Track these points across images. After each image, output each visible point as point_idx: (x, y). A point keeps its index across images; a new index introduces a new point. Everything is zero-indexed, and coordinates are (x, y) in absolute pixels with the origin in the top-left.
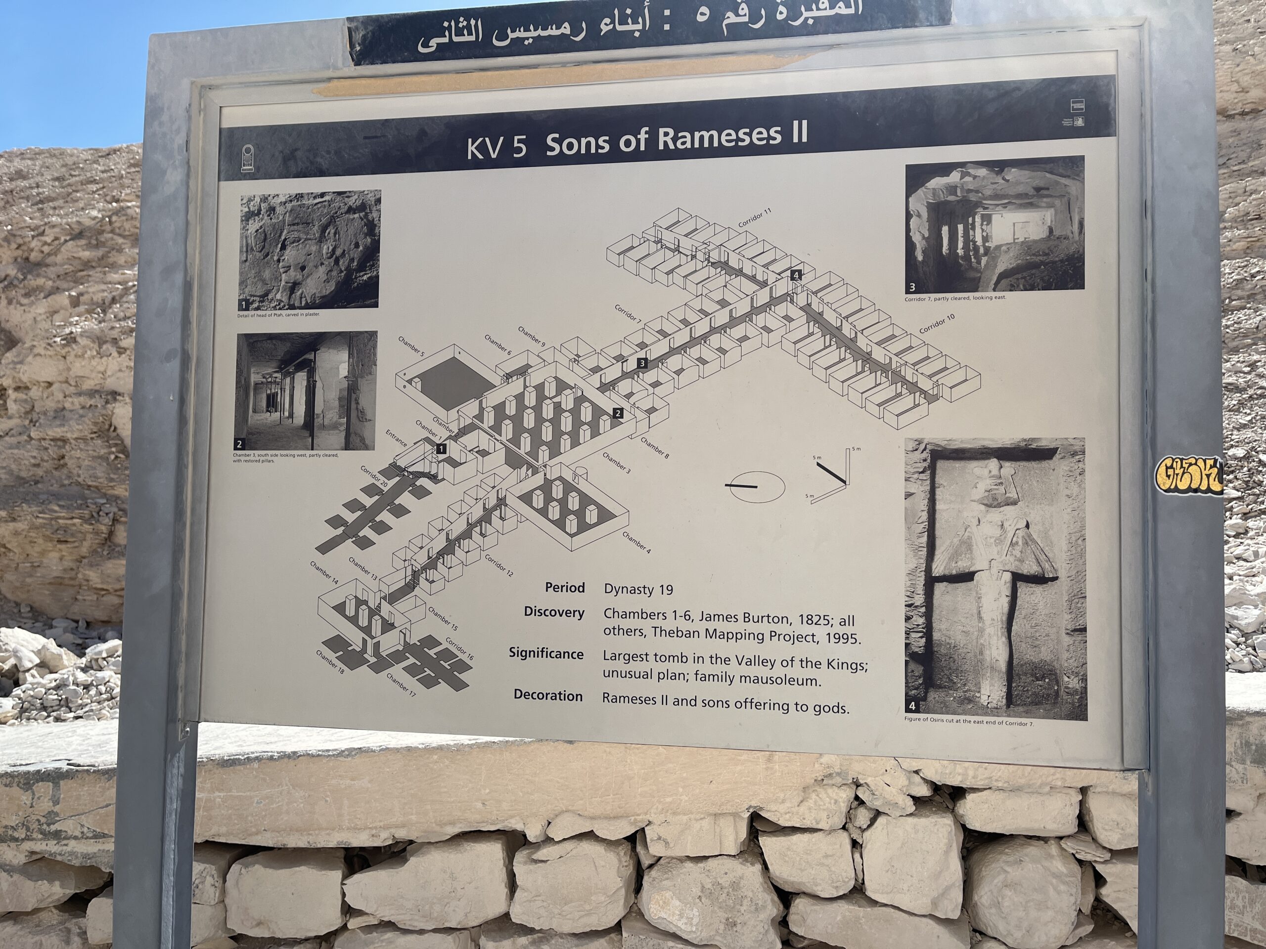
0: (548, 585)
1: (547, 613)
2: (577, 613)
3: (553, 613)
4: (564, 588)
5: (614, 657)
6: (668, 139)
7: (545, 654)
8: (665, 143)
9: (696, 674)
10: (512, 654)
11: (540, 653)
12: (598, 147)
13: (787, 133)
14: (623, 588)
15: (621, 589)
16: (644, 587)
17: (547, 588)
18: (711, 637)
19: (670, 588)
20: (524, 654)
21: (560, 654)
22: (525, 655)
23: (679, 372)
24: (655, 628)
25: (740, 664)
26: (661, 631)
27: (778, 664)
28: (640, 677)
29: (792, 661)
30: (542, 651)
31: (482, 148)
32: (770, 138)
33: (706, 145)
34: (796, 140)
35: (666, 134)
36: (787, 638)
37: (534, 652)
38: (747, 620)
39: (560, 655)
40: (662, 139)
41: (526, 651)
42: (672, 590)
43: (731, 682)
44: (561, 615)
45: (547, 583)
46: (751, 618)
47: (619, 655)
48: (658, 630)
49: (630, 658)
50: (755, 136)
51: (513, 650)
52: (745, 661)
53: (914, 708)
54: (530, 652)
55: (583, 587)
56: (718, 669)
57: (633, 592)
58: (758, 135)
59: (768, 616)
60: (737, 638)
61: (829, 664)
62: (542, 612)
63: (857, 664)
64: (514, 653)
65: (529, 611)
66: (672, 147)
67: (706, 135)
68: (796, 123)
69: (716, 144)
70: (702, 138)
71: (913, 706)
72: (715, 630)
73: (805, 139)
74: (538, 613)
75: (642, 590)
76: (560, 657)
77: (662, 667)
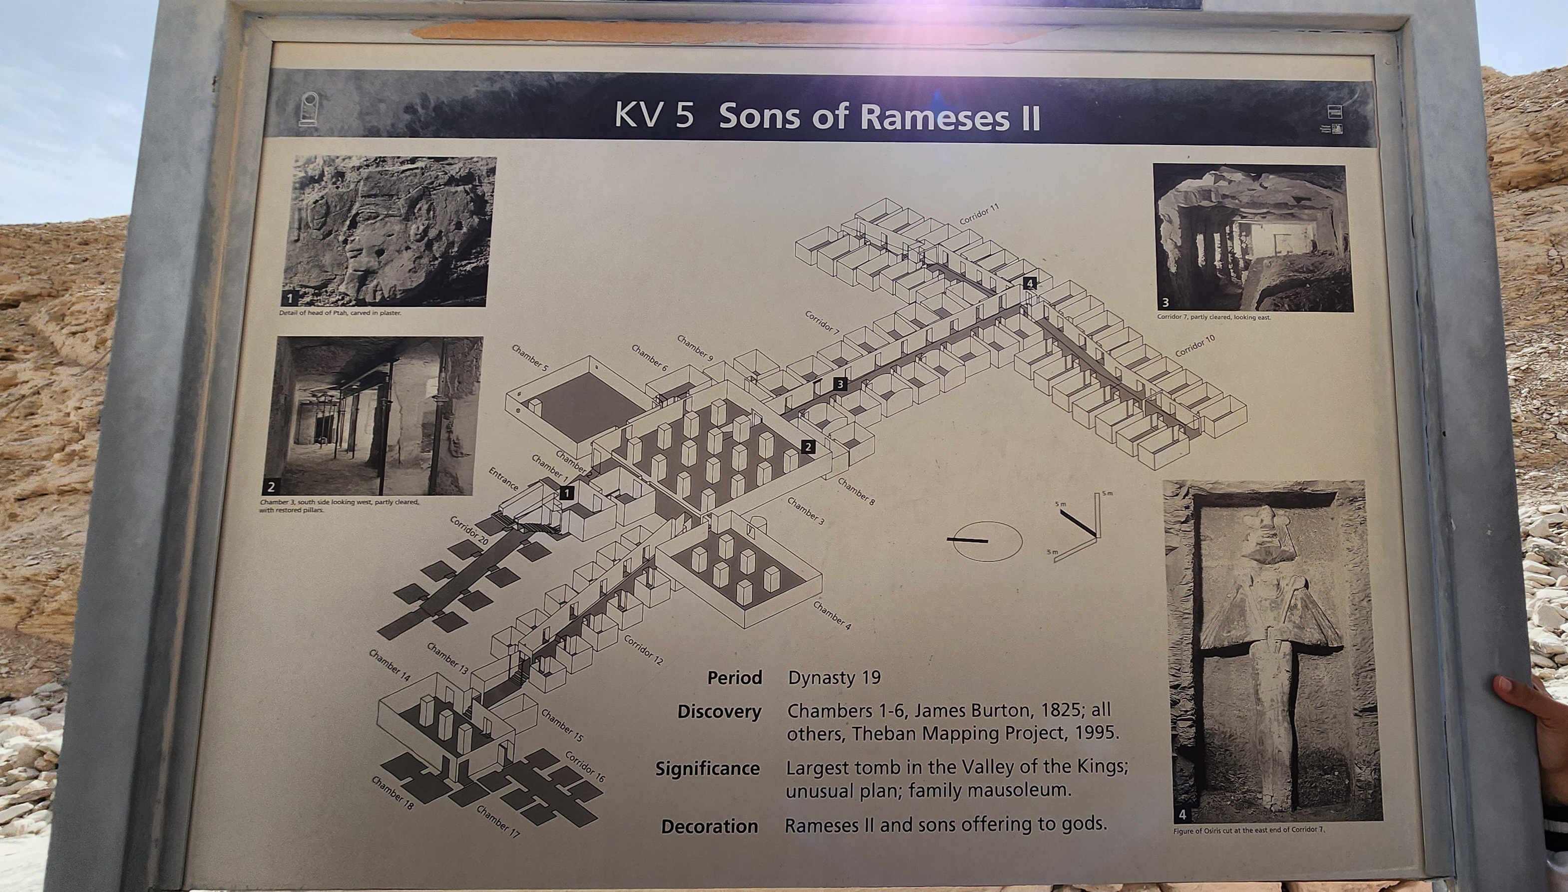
0: (712, 676)
1: (710, 713)
2: (751, 712)
3: (718, 713)
4: (734, 679)
5: (801, 771)
6: (874, 117)
7: (706, 769)
8: (870, 121)
9: (912, 788)
10: (660, 772)
11: (699, 769)
12: (785, 121)
13: (1015, 119)
14: (813, 676)
15: (811, 676)
16: (842, 675)
17: (710, 678)
18: (930, 738)
19: (876, 675)
20: (676, 770)
21: (728, 769)
22: (677, 772)
23: (887, 396)
24: (857, 728)
25: (968, 772)
26: (865, 732)
27: (1016, 770)
28: (836, 796)
29: (1034, 764)
30: (702, 766)
31: (635, 113)
32: (995, 123)
33: (920, 127)
34: (1026, 128)
35: (871, 112)
36: (1028, 734)
37: (690, 767)
38: (976, 713)
39: (726, 770)
40: (865, 117)
41: (679, 767)
42: (879, 677)
43: (957, 796)
44: (729, 716)
45: (710, 673)
46: (982, 710)
47: (809, 766)
48: (861, 731)
49: (824, 770)
50: (978, 120)
51: (660, 765)
52: (975, 767)
53: (1184, 817)
54: (685, 767)
55: (760, 676)
56: (941, 779)
57: (827, 681)
58: (982, 121)
59: (1004, 707)
60: (964, 737)
61: (1080, 765)
62: (703, 711)
63: (1114, 764)
64: (663, 770)
65: (685, 712)
66: (878, 126)
67: (920, 116)
68: (1026, 109)
69: (931, 127)
70: (914, 118)
71: (1183, 815)
72: (936, 728)
73: (1037, 128)
74: (696, 714)
75: (839, 678)
76: (728, 773)
77: (865, 780)
